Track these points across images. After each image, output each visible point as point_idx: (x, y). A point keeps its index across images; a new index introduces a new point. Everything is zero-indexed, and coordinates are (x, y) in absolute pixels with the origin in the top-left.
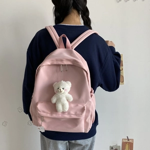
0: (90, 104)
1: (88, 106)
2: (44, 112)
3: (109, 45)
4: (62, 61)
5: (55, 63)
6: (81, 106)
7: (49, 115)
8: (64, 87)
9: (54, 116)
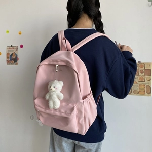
0: (81, 106)
1: (79, 106)
2: (39, 107)
3: (125, 49)
4: (57, 61)
5: (52, 63)
6: (71, 106)
7: (43, 110)
8: (54, 85)
9: (47, 111)
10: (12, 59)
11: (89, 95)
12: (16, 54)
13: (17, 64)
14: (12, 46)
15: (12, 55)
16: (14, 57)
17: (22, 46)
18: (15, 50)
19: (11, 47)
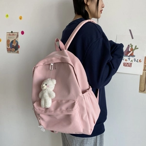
0: (82, 100)
7: (43, 112)
10: (12, 47)
11: (88, 89)
12: (16, 41)
13: (18, 52)
14: (12, 32)
15: (12, 42)
16: (14, 45)
17: (23, 33)
18: (15, 36)
19: (11, 34)
